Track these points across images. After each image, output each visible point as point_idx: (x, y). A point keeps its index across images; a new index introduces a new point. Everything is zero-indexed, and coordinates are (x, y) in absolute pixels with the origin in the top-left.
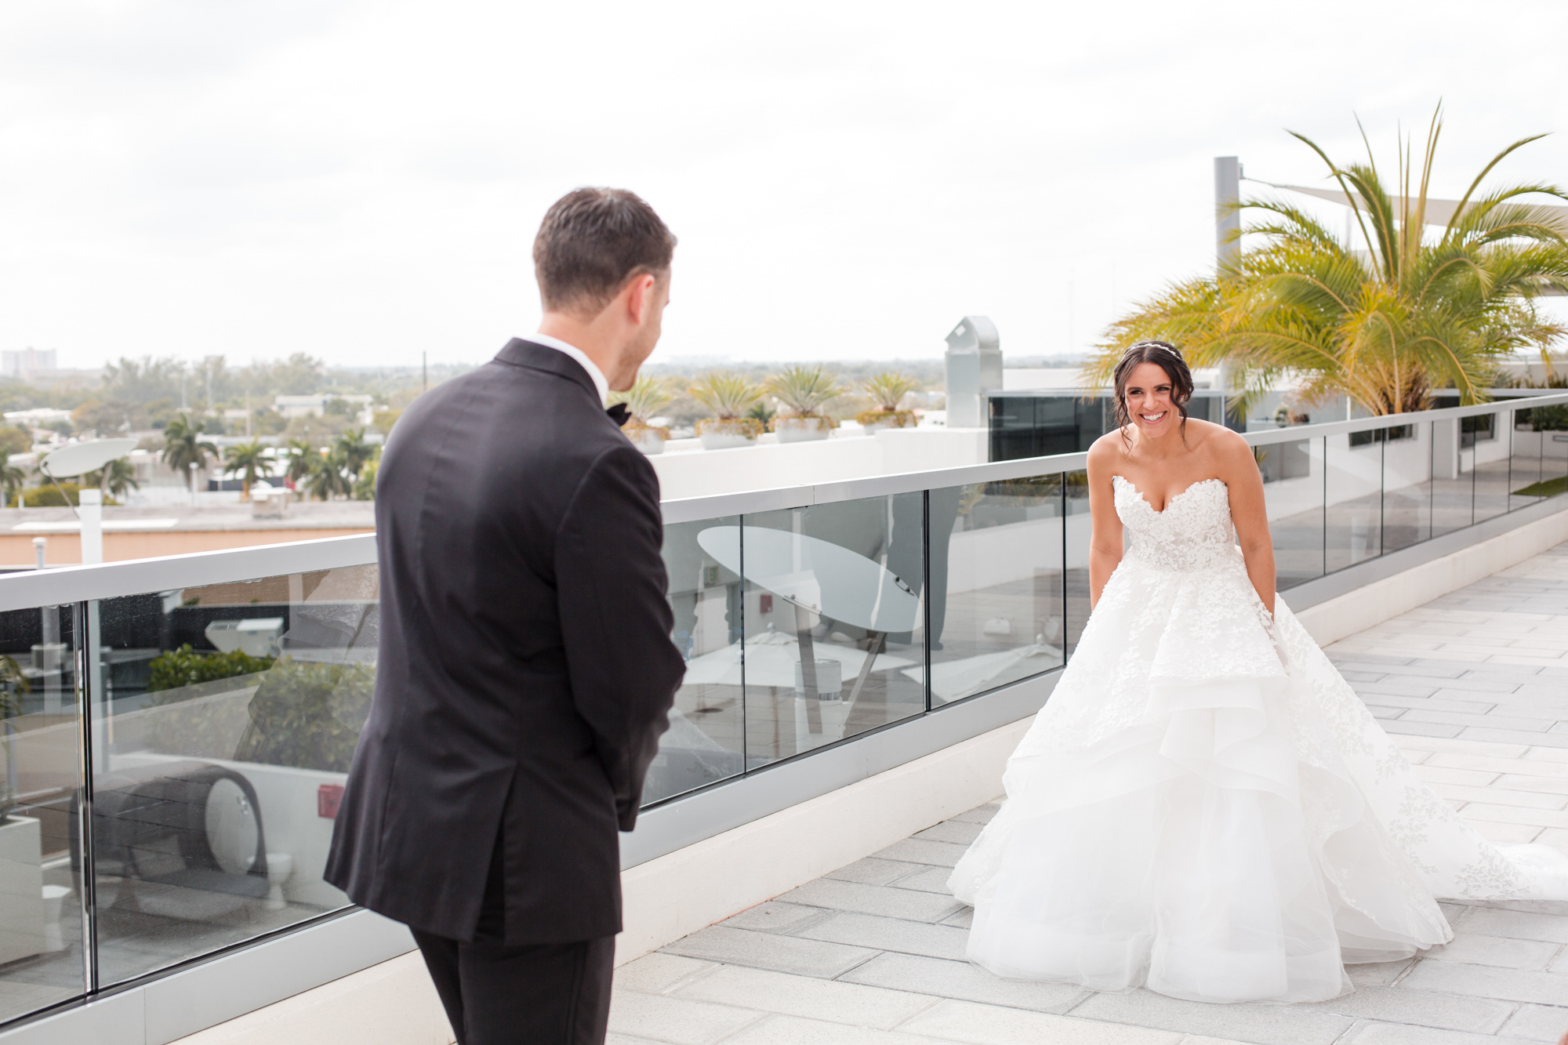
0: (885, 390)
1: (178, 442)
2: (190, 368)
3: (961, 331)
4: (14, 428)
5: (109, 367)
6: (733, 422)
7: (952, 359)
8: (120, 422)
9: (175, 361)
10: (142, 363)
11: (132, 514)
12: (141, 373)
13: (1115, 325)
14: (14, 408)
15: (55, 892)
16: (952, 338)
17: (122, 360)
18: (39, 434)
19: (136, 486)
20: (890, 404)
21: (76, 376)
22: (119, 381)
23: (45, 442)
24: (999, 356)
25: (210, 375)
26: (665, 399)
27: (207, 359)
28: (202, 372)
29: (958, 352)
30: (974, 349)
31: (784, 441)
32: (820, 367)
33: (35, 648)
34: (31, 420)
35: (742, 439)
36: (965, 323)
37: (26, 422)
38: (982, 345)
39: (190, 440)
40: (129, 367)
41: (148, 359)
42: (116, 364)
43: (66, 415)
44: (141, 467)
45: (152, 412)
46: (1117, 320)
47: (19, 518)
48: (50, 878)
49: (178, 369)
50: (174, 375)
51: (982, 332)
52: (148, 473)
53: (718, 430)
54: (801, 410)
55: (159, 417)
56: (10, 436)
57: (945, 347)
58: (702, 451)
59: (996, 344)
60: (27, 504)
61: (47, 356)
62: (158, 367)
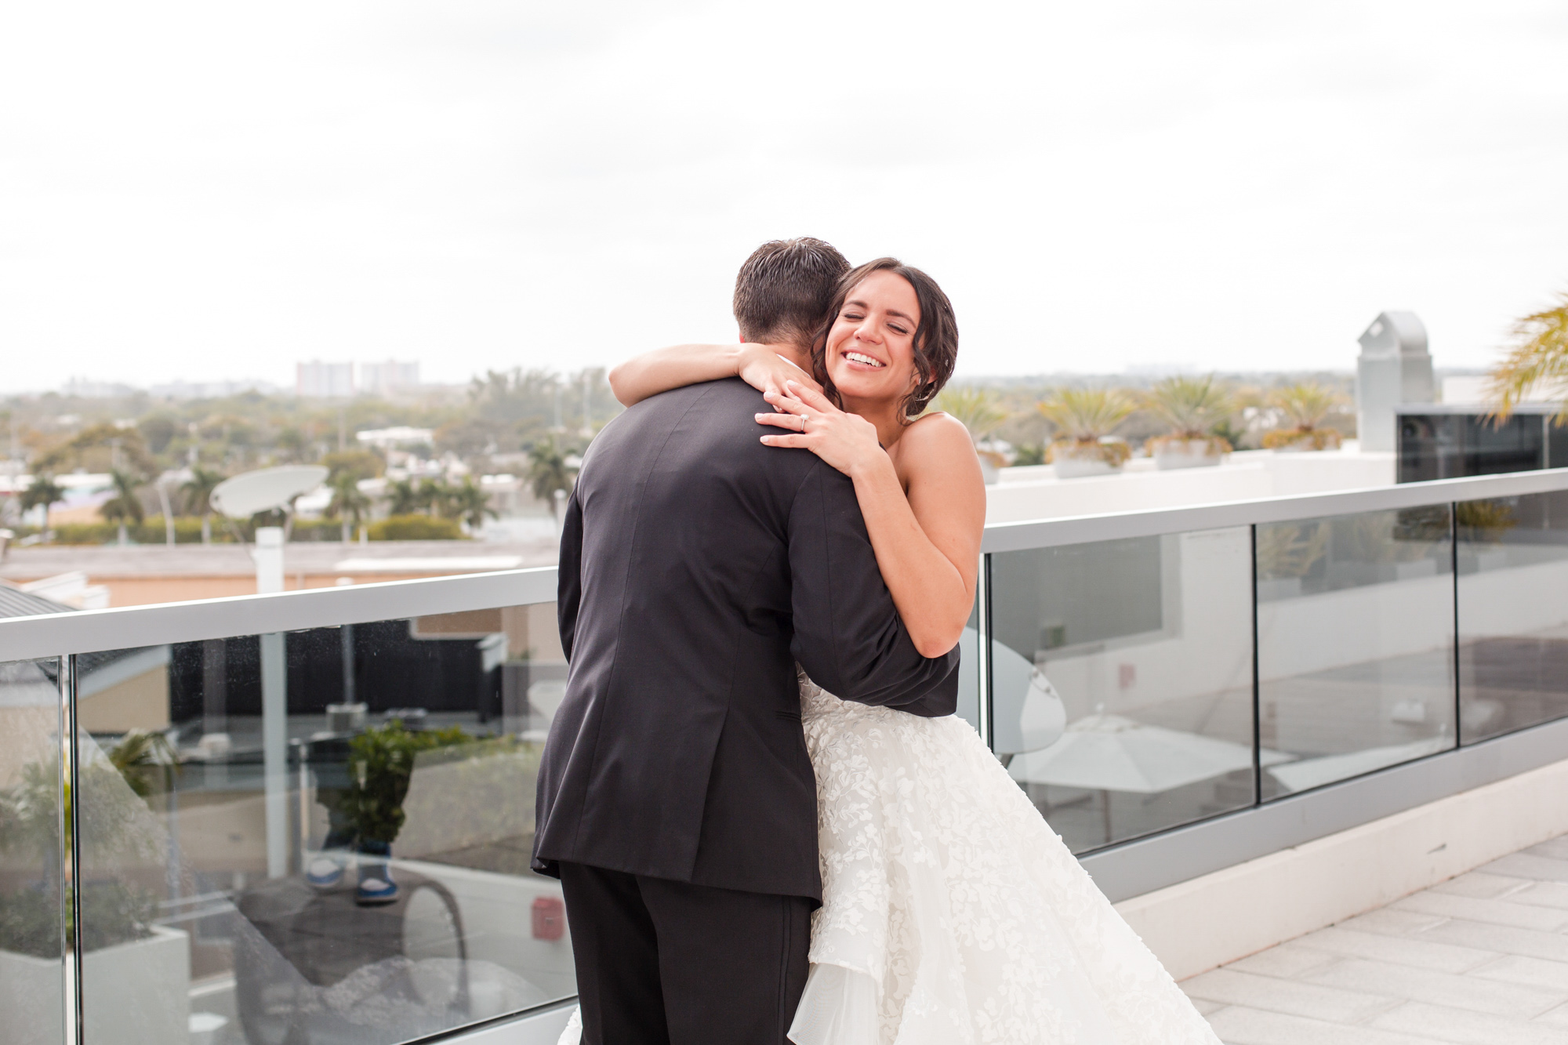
0: (1298, 404)
1: (544, 468)
2: (564, 380)
3: (1377, 330)
4: (364, 451)
5: (477, 382)
6: (1092, 447)
7: (1365, 364)
8: (484, 444)
9: (548, 374)
10: (511, 378)
11: (491, 550)
12: (511, 386)
13: (1526, 320)
14: (369, 427)
15: (207, 1023)
16: (1366, 339)
17: (491, 374)
18: (394, 457)
19: (495, 515)
20: (1306, 422)
21: (439, 393)
22: (486, 396)
23: (401, 466)
24: (1427, 361)
25: (588, 389)
26: (1000, 418)
27: (584, 372)
28: (579, 385)
29: (1373, 356)
30: (1394, 352)
31: (1165, 467)
32: (1211, 377)
33: (333, 709)
34: (388, 440)
35: (1103, 466)
36: (1382, 319)
37: (381, 444)
38: (1406, 348)
39: (556, 463)
40: (497, 380)
41: (518, 370)
42: (483, 377)
43: (425, 436)
44: (503, 496)
45: (521, 431)
46: (1525, 314)
47: (344, 555)
48: (201, 1006)
49: (551, 381)
50: (547, 390)
51: (1404, 329)
52: (511, 503)
53: (1074, 456)
54: (1185, 430)
55: (528, 438)
56: (362, 460)
57: (1357, 350)
58: (1054, 482)
59: (1424, 346)
60: (371, 538)
61: (410, 368)
62: (529, 379)
